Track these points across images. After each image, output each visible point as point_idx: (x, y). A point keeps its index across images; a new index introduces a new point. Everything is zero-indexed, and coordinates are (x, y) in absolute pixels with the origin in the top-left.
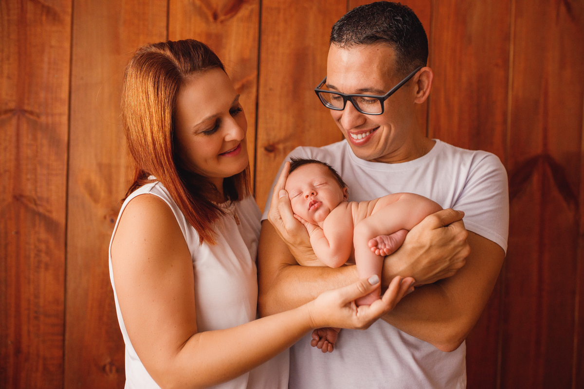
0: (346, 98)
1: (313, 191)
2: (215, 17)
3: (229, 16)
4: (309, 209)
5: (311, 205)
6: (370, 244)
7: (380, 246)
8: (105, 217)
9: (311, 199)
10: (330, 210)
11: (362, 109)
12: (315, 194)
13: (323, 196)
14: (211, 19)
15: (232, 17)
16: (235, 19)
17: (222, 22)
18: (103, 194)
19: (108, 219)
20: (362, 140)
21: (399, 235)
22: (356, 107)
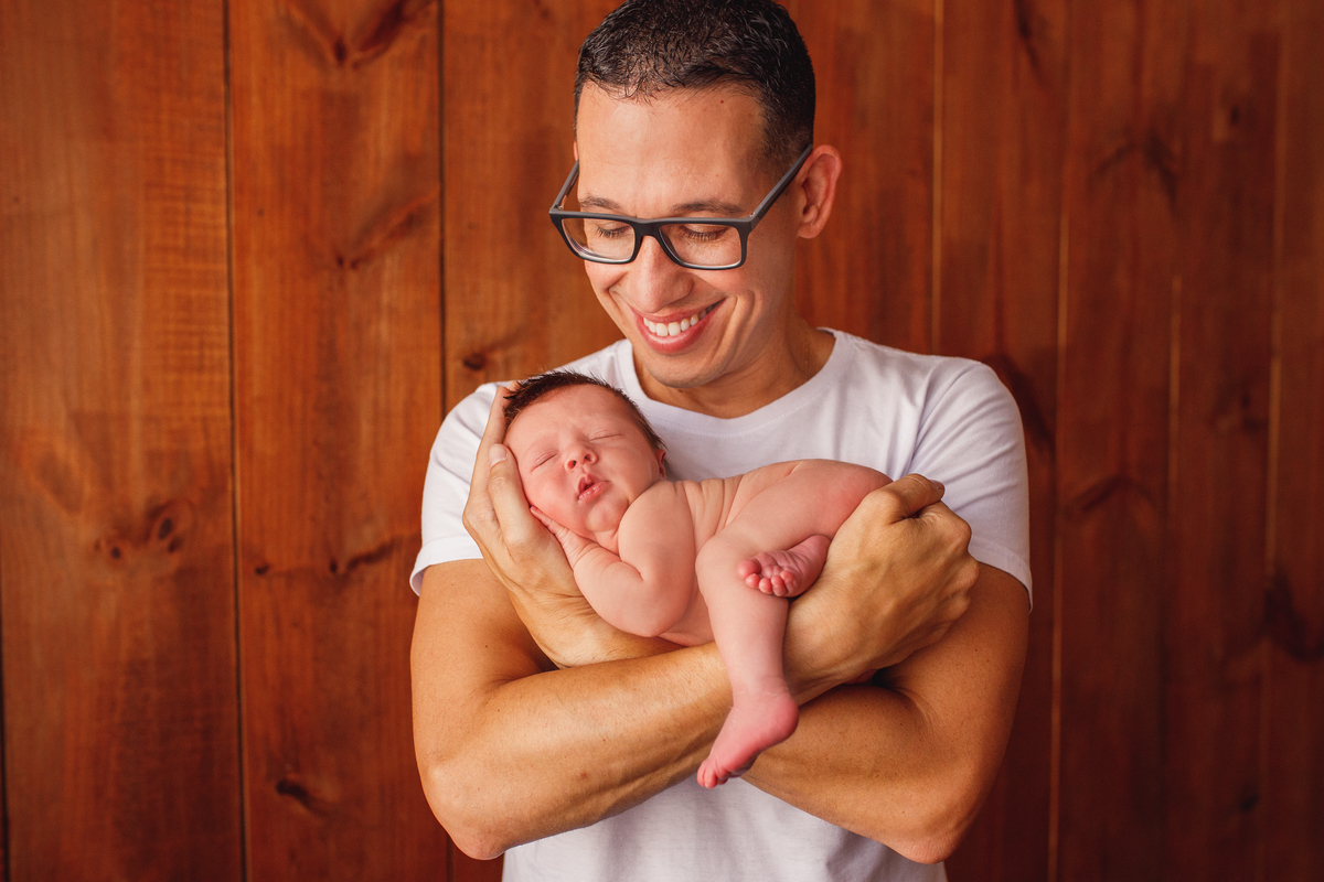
0: (643, 229)
1: (589, 452)
2: (341, 52)
3: (370, 52)
4: (578, 498)
5: (585, 487)
6: (742, 571)
7: (767, 573)
8: (97, 546)
9: (584, 472)
10: (628, 501)
11: (682, 256)
12: (594, 459)
13: (613, 464)
14: (331, 58)
15: (377, 55)
16: (386, 59)
17: (356, 66)
18: (89, 490)
19: (105, 549)
20: (682, 338)
21: (809, 548)
22: (668, 253)
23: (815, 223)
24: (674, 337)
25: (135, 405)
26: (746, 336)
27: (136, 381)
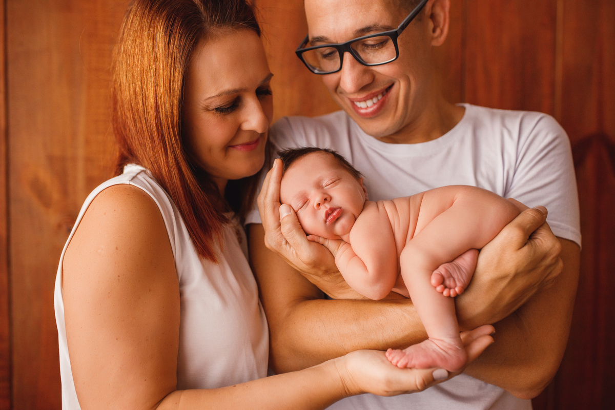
1: (325, 196)
5: (328, 215)
9: (326, 208)
12: (329, 199)
22: (358, 59)
23: (440, 37)
24: (371, 107)
25: (81, 152)
26: (411, 103)
27: (81, 139)
